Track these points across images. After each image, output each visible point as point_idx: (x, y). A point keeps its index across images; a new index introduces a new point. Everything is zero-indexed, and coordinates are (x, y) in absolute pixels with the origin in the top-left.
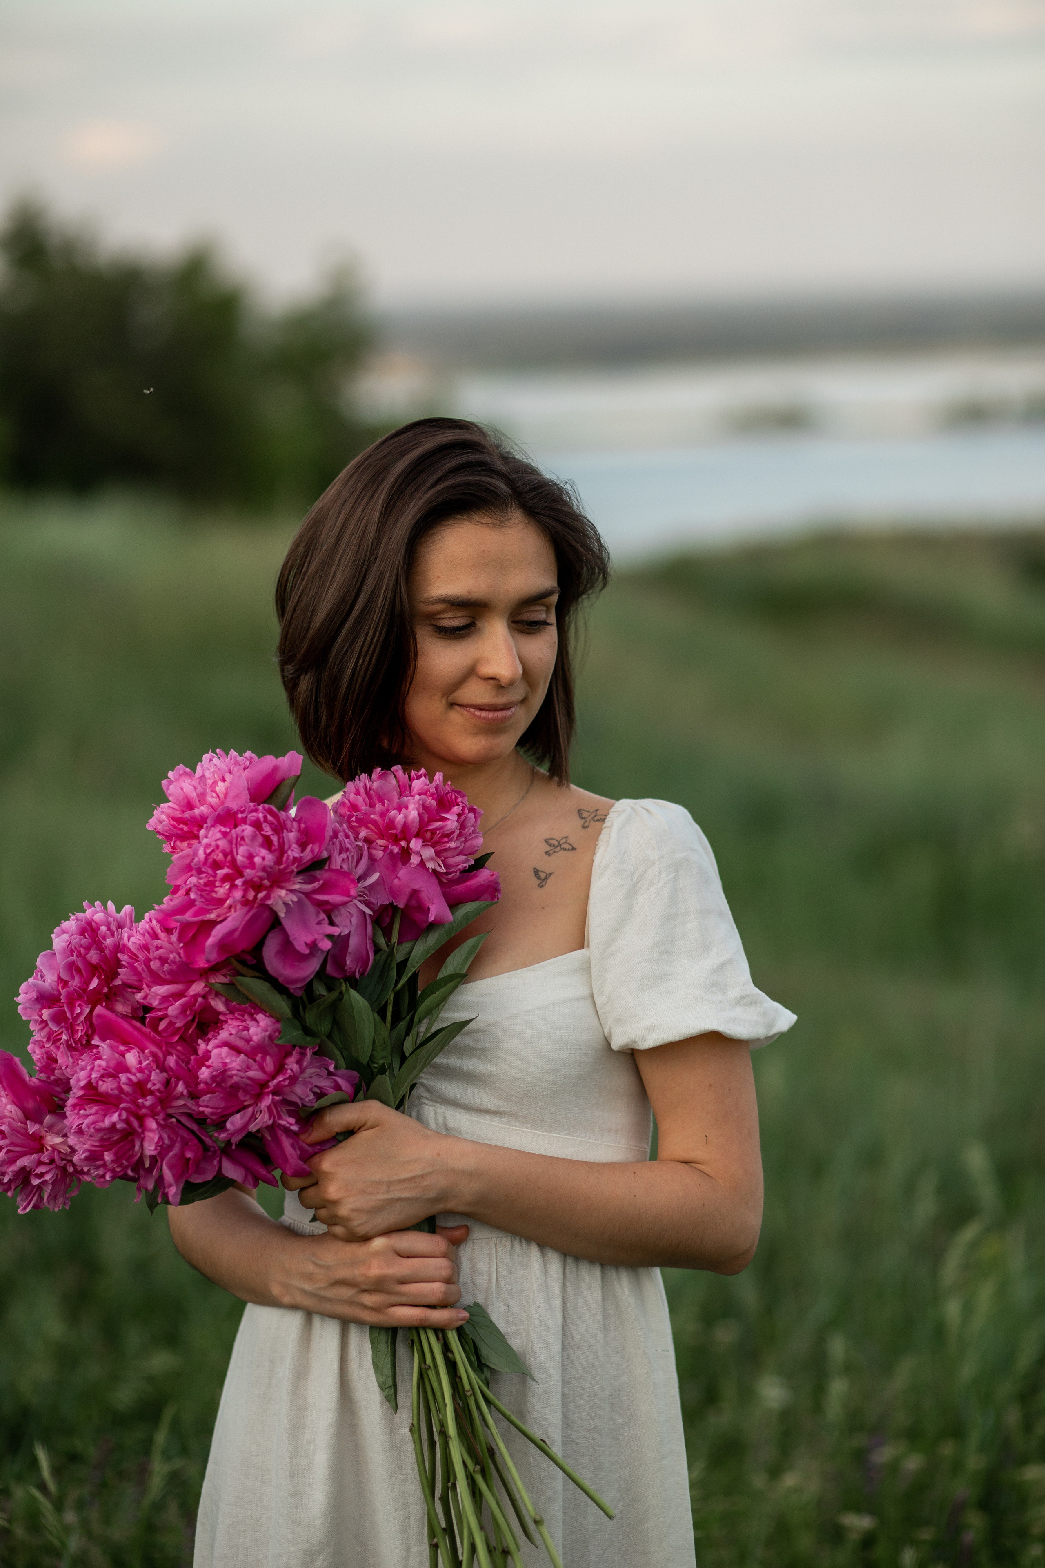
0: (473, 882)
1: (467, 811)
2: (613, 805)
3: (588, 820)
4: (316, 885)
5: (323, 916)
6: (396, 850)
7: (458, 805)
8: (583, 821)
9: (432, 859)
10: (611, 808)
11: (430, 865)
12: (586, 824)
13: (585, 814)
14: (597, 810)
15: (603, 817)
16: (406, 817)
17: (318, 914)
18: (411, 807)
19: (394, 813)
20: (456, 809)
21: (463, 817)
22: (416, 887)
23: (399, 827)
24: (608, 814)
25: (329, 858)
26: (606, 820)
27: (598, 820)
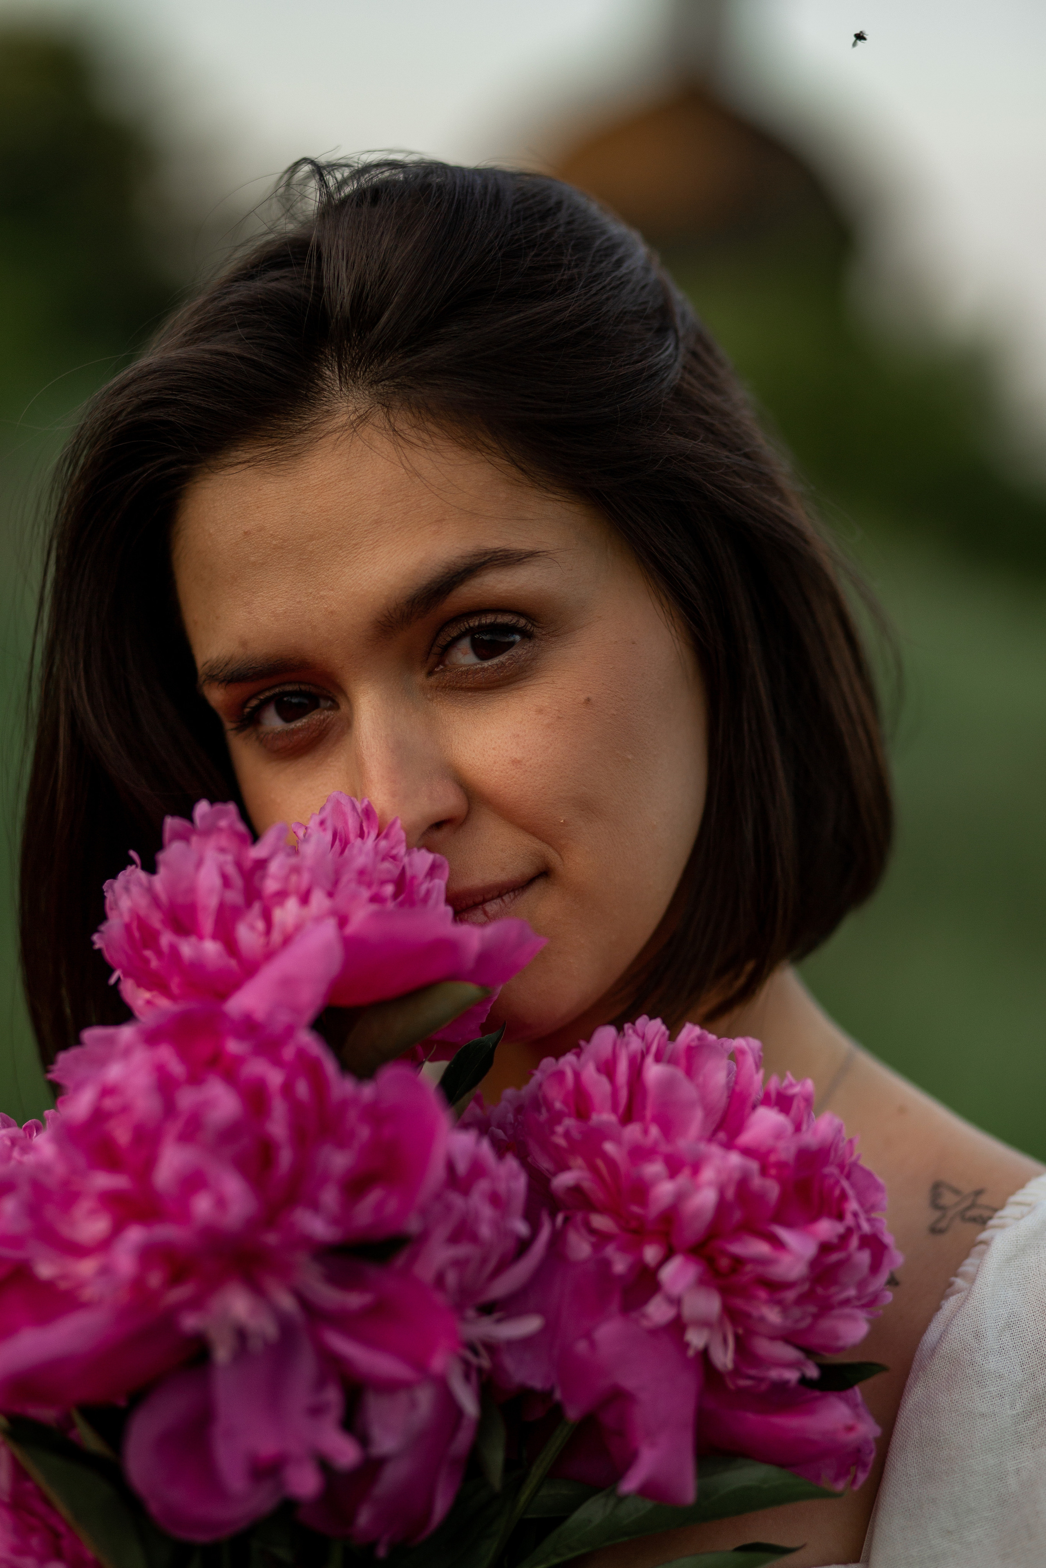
0: (794, 1423)
1: (854, 1242)
2: (1020, 1184)
3: (951, 1213)
4: (355, 1300)
5: (332, 1395)
6: (620, 1265)
7: (840, 1216)
8: (937, 1214)
9: (704, 1324)
10: (1012, 1193)
11: (696, 1339)
12: (943, 1224)
13: (948, 1199)
14: (979, 1193)
15: (986, 1213)
16: (680, 1197)
17: (320, 1384)
18: (708, 1174)
19: (654, 1169)
20: (827, 1228)
21: (835, 1257)
22: (629, 1382)
23: (654, 1210)
24: (1002, 1207)
25: (424, 1237)
26: (992, 1222)
27: (974, 1220)
